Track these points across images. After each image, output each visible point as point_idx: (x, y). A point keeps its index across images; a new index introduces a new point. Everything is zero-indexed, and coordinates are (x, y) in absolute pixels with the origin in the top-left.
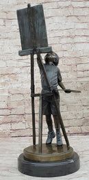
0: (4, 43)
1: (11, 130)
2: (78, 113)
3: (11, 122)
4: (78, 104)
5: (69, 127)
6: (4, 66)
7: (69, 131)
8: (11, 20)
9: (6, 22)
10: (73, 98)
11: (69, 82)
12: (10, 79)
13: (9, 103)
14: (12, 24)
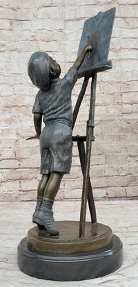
0: (10, 58)
1: (20, 191)
2: (122, 168)
3: (20, 179)
4: (122, 154)
5: (107, 187)
6: (10, 94)
7: (107, 194)
8: (21, 22)
9: (13, 24)
10: (115, 143)
11: (109, 120)
12: (20, 114)
13: (18, 151)
14: (23, 28)
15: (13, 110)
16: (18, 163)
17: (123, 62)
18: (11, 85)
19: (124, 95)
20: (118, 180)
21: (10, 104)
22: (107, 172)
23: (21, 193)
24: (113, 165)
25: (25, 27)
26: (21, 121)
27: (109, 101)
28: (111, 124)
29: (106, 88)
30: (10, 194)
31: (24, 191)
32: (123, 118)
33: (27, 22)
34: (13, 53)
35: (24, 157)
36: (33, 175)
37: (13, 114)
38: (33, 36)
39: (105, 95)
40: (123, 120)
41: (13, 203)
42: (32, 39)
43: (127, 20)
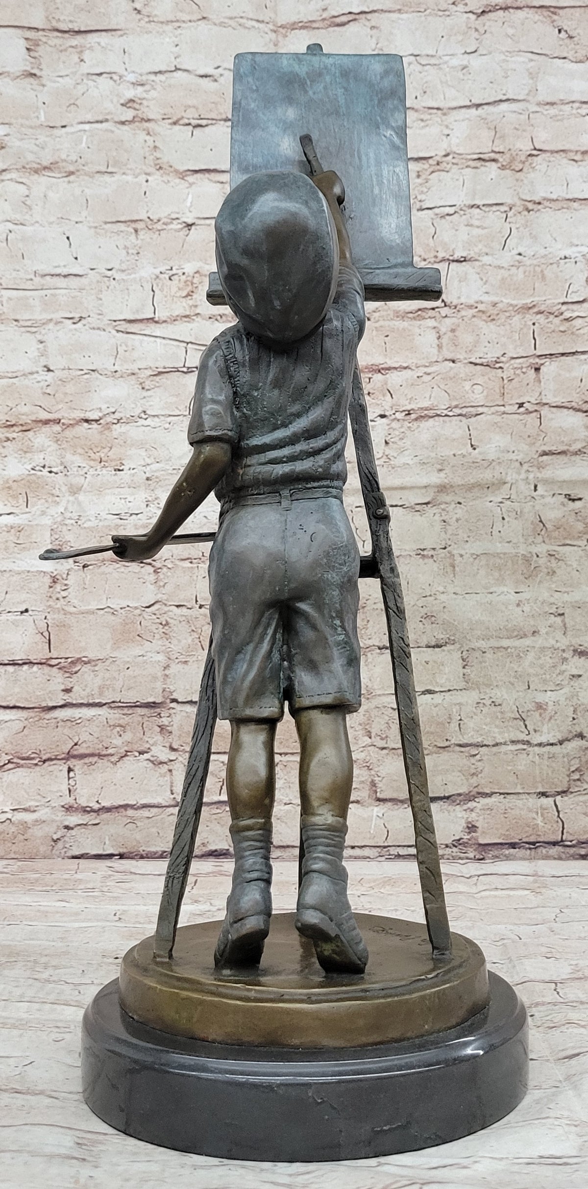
0: (25, 204)
1: (69, 809)
2: (539, 707)
3: (69, 756)
4: (539, 641)
5: (469, 797)
6: (25, 365)
7: (472, 828)
8: (78, 40)
9: (41, 51)
10: (506, 593)
11: (478, 485)
12: (69, 457)
13: (62, 626)
14: (85, 68)
15: (42, 438)
16: (59, 680)
17: (546, 217)
18: (32, 327)
19: (549, 368)
20: (522, 763)
21: (27, 412)
22: (470, 724)
23: (73, 819)
24: (498, 694)
25: (93, 62)
26: (75, 490)
27: (478, 396)
28: (489, 503)
29: (466, 338)
30: (25, 825)
31: (86, 810)
32: (547, 474)
33: (103, 38)
34: (42, 182)
35: (92, 655)
36: (128, 736)
37: (38, 459)
38: (129, 103)
39: (461, 369)
40: (546, 482)
41: (40, 864)
42: (129, 114)
43: (565, 20)
